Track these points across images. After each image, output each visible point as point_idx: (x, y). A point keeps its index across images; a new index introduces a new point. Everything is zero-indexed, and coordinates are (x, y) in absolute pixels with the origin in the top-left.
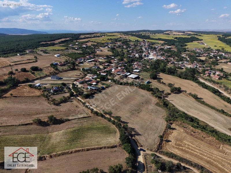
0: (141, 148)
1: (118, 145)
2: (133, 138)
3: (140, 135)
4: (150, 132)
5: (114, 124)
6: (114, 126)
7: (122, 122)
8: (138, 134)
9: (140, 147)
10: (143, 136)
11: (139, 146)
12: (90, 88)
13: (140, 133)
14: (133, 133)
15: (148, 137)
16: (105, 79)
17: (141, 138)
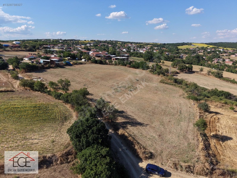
0: (150, 162)
1: (58, 155)
2: (121, 132)
3: (141, 124)
4: (166, 119)
5: (67, 102)
6: (68, 106)
7: (91, 100)
8: (135, 123)
9: (147, 158)
10: (148, 126)
11: (141, 155)
12: (44, 61)
13: (139, 120)
14: (120, 120)
15: (163, 129)
16: (77, 59)
17: (144, 133)
